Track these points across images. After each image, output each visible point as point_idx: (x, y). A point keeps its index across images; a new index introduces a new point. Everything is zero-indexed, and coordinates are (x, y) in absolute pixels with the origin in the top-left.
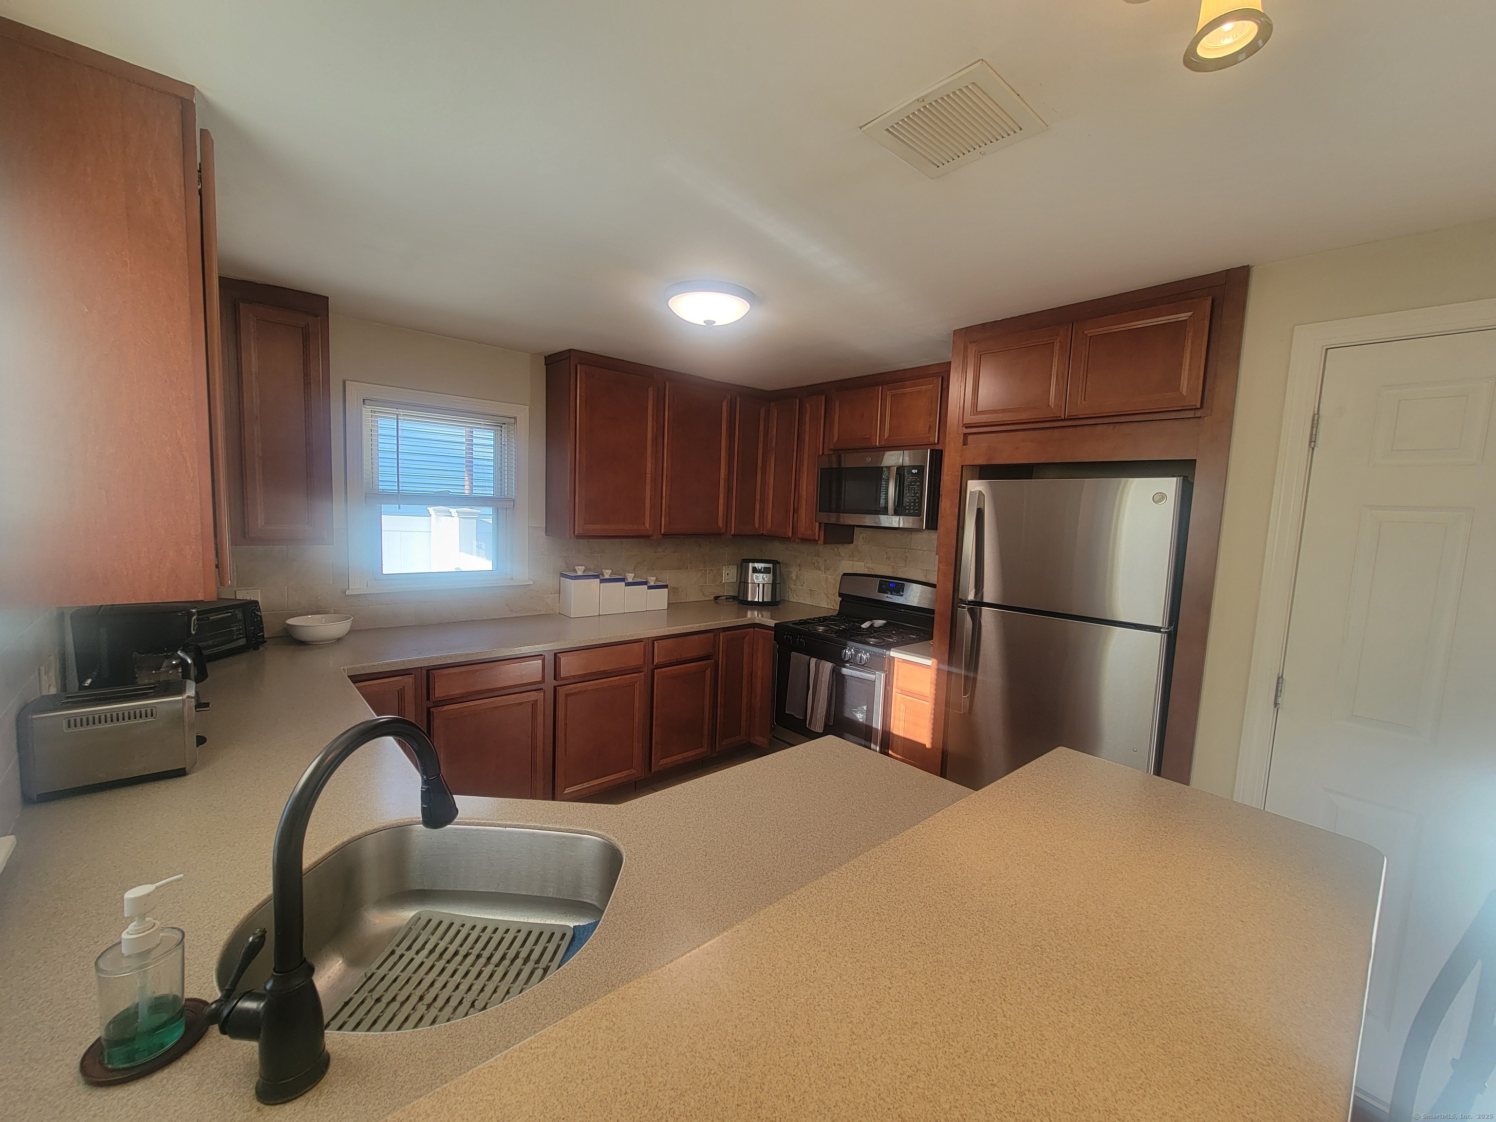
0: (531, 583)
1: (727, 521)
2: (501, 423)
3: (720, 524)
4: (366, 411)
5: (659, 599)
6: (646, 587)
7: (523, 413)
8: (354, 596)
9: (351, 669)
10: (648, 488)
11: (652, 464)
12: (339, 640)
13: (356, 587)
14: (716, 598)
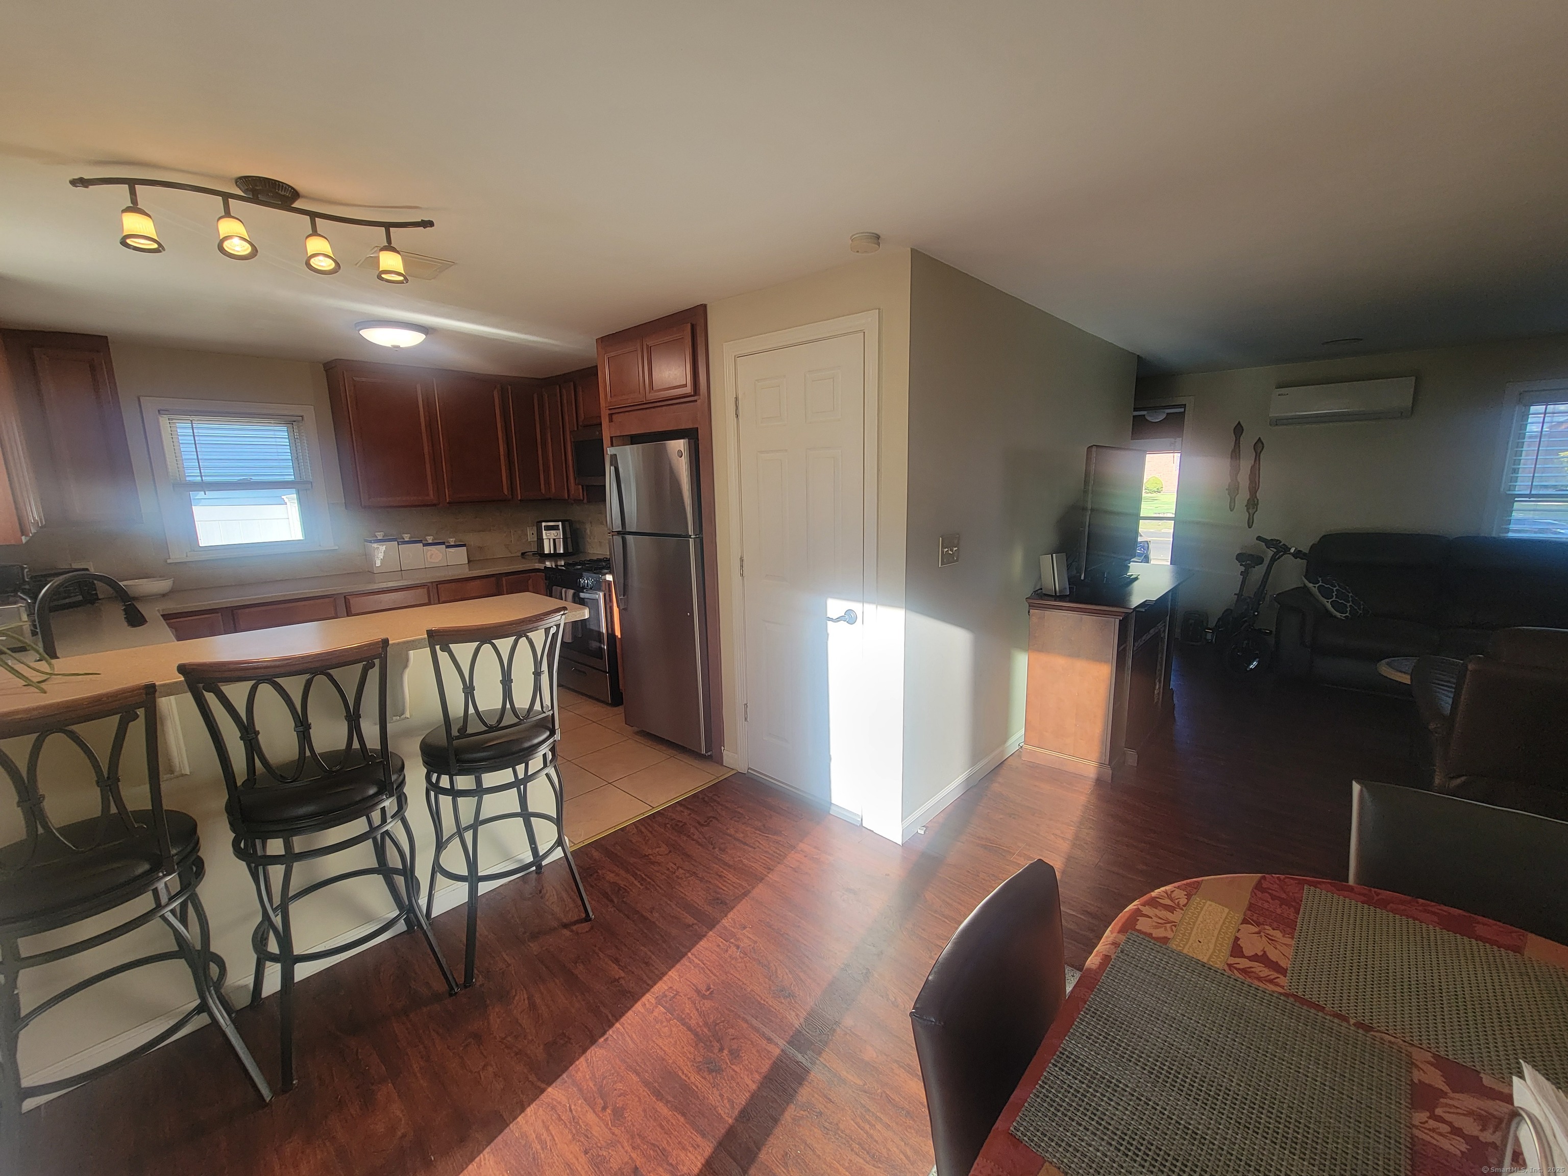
0: (337, 548)
1: (512, 488)
2: (291, 422)
3: (506, 492)
4: (164, 420)
5: (459, 556)
6: (444, 546)
7: (309, 413)
8: (176, 563)
9: (163, 610)
10: (428, 466)
11: (428, 446)
12: (164, 595)
13: (176, 556)
14: (523, 554)
